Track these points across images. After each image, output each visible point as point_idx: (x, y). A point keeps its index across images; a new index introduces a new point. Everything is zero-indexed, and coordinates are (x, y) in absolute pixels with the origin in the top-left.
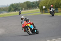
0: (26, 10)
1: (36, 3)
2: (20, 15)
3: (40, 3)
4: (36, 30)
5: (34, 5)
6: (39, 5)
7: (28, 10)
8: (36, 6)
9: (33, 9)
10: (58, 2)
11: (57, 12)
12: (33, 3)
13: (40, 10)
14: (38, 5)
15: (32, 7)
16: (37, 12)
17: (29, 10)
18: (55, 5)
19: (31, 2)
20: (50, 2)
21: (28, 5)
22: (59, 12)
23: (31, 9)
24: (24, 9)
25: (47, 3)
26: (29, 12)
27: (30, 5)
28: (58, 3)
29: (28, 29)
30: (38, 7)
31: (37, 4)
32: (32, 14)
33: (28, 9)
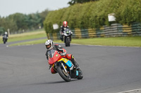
0: (14, 33)
1: (37, 18)
2: (5, 43)
3: (47, 18)
4: (77, 72)
5: (32, 20)
6: (45, 22)
7: (18, 33)
8: (37, 24)
9: (31, 30)
10: (88, 14)
11: (86, 38)
12: (30, 17)
13: (47, 33)
14: (41, 21)
15: (28, 26)
16: (39, 39)
17: (22, 32)
18: (80, 22)
19: (26, 15)
20: (69, 14)
21: (18, 22)
22: (89, 37)
23: (25, 31)
24: (8, 30)
25: (62, 17)
26: (20, 37)
27: (23, 21)
28: (88, 18)
29: (62, 68)
30: (42, 26)
31: (40, 19)
32: (28, 43)
33: (20, 31)
